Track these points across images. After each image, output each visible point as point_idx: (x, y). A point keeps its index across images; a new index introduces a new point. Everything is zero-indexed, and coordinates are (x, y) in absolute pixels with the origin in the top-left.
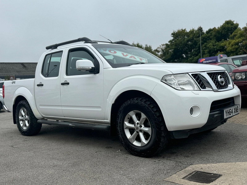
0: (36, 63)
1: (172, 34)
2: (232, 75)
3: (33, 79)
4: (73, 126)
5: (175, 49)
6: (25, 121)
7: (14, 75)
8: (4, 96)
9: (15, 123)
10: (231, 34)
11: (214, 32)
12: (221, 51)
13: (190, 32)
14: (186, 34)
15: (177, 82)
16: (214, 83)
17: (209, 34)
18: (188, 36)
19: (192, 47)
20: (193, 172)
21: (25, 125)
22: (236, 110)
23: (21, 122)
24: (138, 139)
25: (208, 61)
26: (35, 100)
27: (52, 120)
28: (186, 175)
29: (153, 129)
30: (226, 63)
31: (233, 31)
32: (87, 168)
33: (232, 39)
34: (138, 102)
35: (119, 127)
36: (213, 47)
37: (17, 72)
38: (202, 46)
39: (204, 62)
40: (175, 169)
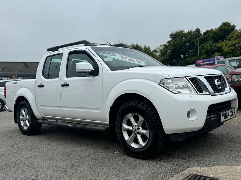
0: (38, 63)
1: (170, 35)
2: (229, 77)
3: (35, 80)
4: (72, 127)
5: (173, 50)
6: (26, 121)
7: (16, 74)
8: (5, 96)
9: (16, 122)
10: (228, 35)
11: (211, 33)
12: (218, 52)
13: (188, 33)
14: (184, 35)
15: (174, 86)
16: (211, 86)
17: (207, 36)
18: (186, 37)
19: (190, 48)
20: (189, 175)
21: (26, 124)
22: (233, 113)
23: (22, 122)
24: (136, 141)
25: (205, 63)
26: (36, 101)
27: (52, 120)
28: (183, 178)
29: (151, 132)
30: (223, 65)
31: (231, 33)
32: (85, 170)
33: (229, 41)
34: (136, 105)
35: (117, 129)
36: (210, 47)
37: (19, 71)
38: (199, 46)
39: (201, 64)
40: (172, 172)
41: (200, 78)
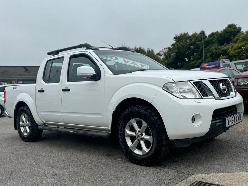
0: (39, 67)
1: (175, 38)
2: (235, 81)
4: (74, 133)
5: (177, 53)
6: (26, 127)
7: (16, 79)
8: (5, 101)
9: (16, 128)
10: (234, 37)
11: (217, 36)
12: (223, 55)
13: (192, 35)
14: (188, 37)
15: (178, 90)
16: (216, 90)
17: (212, 38)
18: (190, 40)
19: (193, 51)
20: (194, 183)
21: (26, 130)
22: (239, 118)
23: (22, 128)
24: (139, 147)
25: (210, 66)
26: (36, 106)
27: (52, 126)
29: (154, 138)
30: (229, 68)
31: (236, 35)
32: (87, 178)
33: (235, 43)
34: (139, 110)
35: (120, 135)
36: (216, 50)
37: (20, 76)
38: (204, 49)
39: (206, 67)
40: (177, 179)
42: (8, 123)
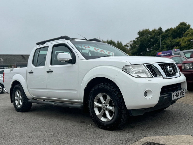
1: (138, 33)
2: (182, 65)
3: (26, 68)
4: (55, 105)
5: (140, 44)
6: (19, 100)
8: (4, 81)
9: (12, 102)
10: (185, 33)
11: (171, 31)
12: (176, 46)
13: (152, 31)
14: (149, 32)
15: (134, 71)
16: (164, 72)
17: (167, 33)
18: (151, 34)
19: (153, 43)
20: (146, 143)
21: (19, 103)
22: (182, 93)
23: (16, 101)
24: (105, 116)
25: (164, 54)
26: (27, 84)
29: (116, 108)
30: (179, 56)
32: (63, 139)
33: (185, 37)
34: (104, 86)
35: (90, 106)
36: (170, 43)
37: (18, 62)
38: (161, 42)
39: (161, 55)
40: (132, 140)
41: (155, 65)
42: (7, 98)
